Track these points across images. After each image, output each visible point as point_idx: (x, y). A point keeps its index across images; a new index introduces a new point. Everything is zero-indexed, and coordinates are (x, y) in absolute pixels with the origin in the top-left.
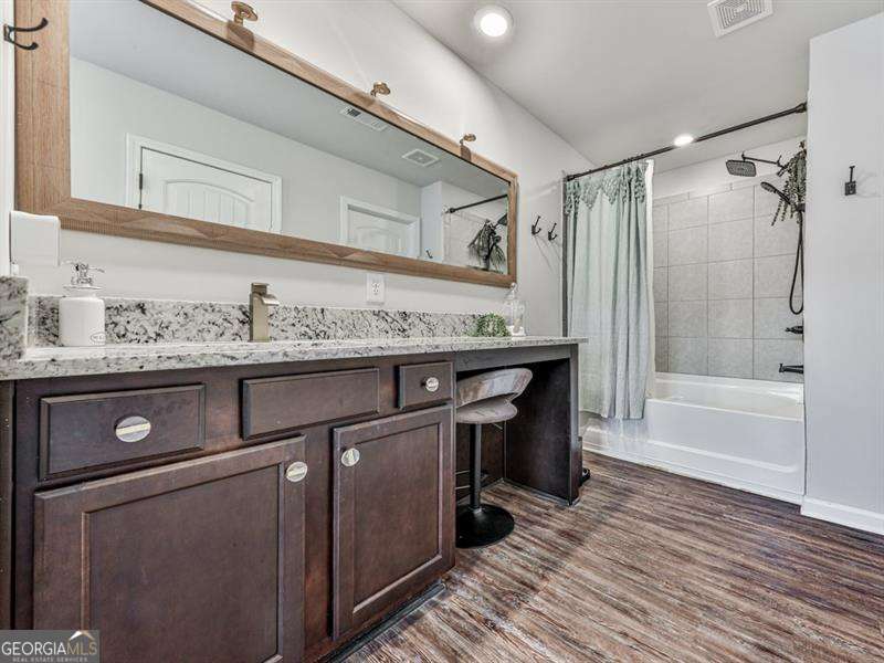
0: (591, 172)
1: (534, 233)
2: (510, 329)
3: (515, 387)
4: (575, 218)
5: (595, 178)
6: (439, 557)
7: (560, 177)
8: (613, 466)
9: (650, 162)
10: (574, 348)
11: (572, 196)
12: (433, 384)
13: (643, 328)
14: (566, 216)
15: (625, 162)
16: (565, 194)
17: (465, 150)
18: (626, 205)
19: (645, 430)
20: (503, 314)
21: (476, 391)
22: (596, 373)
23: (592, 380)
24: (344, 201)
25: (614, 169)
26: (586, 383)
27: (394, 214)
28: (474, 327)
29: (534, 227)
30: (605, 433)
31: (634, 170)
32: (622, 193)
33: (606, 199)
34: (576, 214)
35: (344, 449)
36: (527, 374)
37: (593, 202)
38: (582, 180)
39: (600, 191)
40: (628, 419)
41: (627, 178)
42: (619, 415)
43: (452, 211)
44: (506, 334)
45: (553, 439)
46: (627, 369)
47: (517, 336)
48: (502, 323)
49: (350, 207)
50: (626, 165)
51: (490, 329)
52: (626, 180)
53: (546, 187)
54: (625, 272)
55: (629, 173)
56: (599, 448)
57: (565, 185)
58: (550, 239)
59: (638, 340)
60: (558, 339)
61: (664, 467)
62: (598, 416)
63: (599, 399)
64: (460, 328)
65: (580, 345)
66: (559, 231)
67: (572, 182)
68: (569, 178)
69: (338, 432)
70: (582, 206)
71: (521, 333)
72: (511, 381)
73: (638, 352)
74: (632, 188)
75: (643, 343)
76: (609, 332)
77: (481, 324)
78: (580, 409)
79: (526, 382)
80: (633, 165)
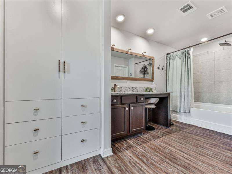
0: (174, 52)
1: (158, 69)
2: (153, 90)
3: (156, 101)
4: (169, 64)
5: (175, 53)
6: (143, 127)
7: (165, 54)
8: (180, 123)
9: (192, 48)
10: (169, 94)
11: (168, 59)
12: (142, 99)
13: (190, 90)
14: (167, 63)
15: (184, 49)
16: (166, 58)
17: (144, 55)
18: (184, 59)
19: (190, 116)
20: (151, 87)
21: (148, 102)
22: (175, 101)
23: (174, 103)
24: (115, 65)
25: (181, 51)
26: (173, 103)
27: (124, 66)
28: (145, 90)
29: (158, 68)
30: (178, 116)
31: (187, 51)
32: (183, 57)
33: (178, 58)
34: (169, 63)
35: (131, 107)
36: (158, 99)
37: (174, 60)
38: (171, 54)
39: (177, 56)
40: (185, 112)
41: (185, 53)
42: (182, 111)
43: (136, 64)
44: (152, 91)
45: (164, 114)
46: (185, 100)
47: (155, 92)
48: (151, 89)
49: (115, 66)
50: (184, 50)
51: (149, 90)
52: (184, 54)
53: (161, 58)
54: (184, 76)
55: (185, 52)
56: (176, 119)
57: (166, 56)
58: (162, 69)
59: (188, 93)
60: (165, 92)
61: (196, 125)
62: (176, 112)
63: (176, 107)
64: (142, 90)
65: (171, 94)
66: (165, 67)
67: (168, 55)
68: (168, 54)
69: (130, 105)
70: (171, 61)
71: (156, 91)
72: (155, 100)
73: (188, 96)
74: (186, 56)
75: (190, 94)
76: (179, 91)
77: (147, 90)
78: (171, 109)
79: (158, 101)
80: (187, 50)
